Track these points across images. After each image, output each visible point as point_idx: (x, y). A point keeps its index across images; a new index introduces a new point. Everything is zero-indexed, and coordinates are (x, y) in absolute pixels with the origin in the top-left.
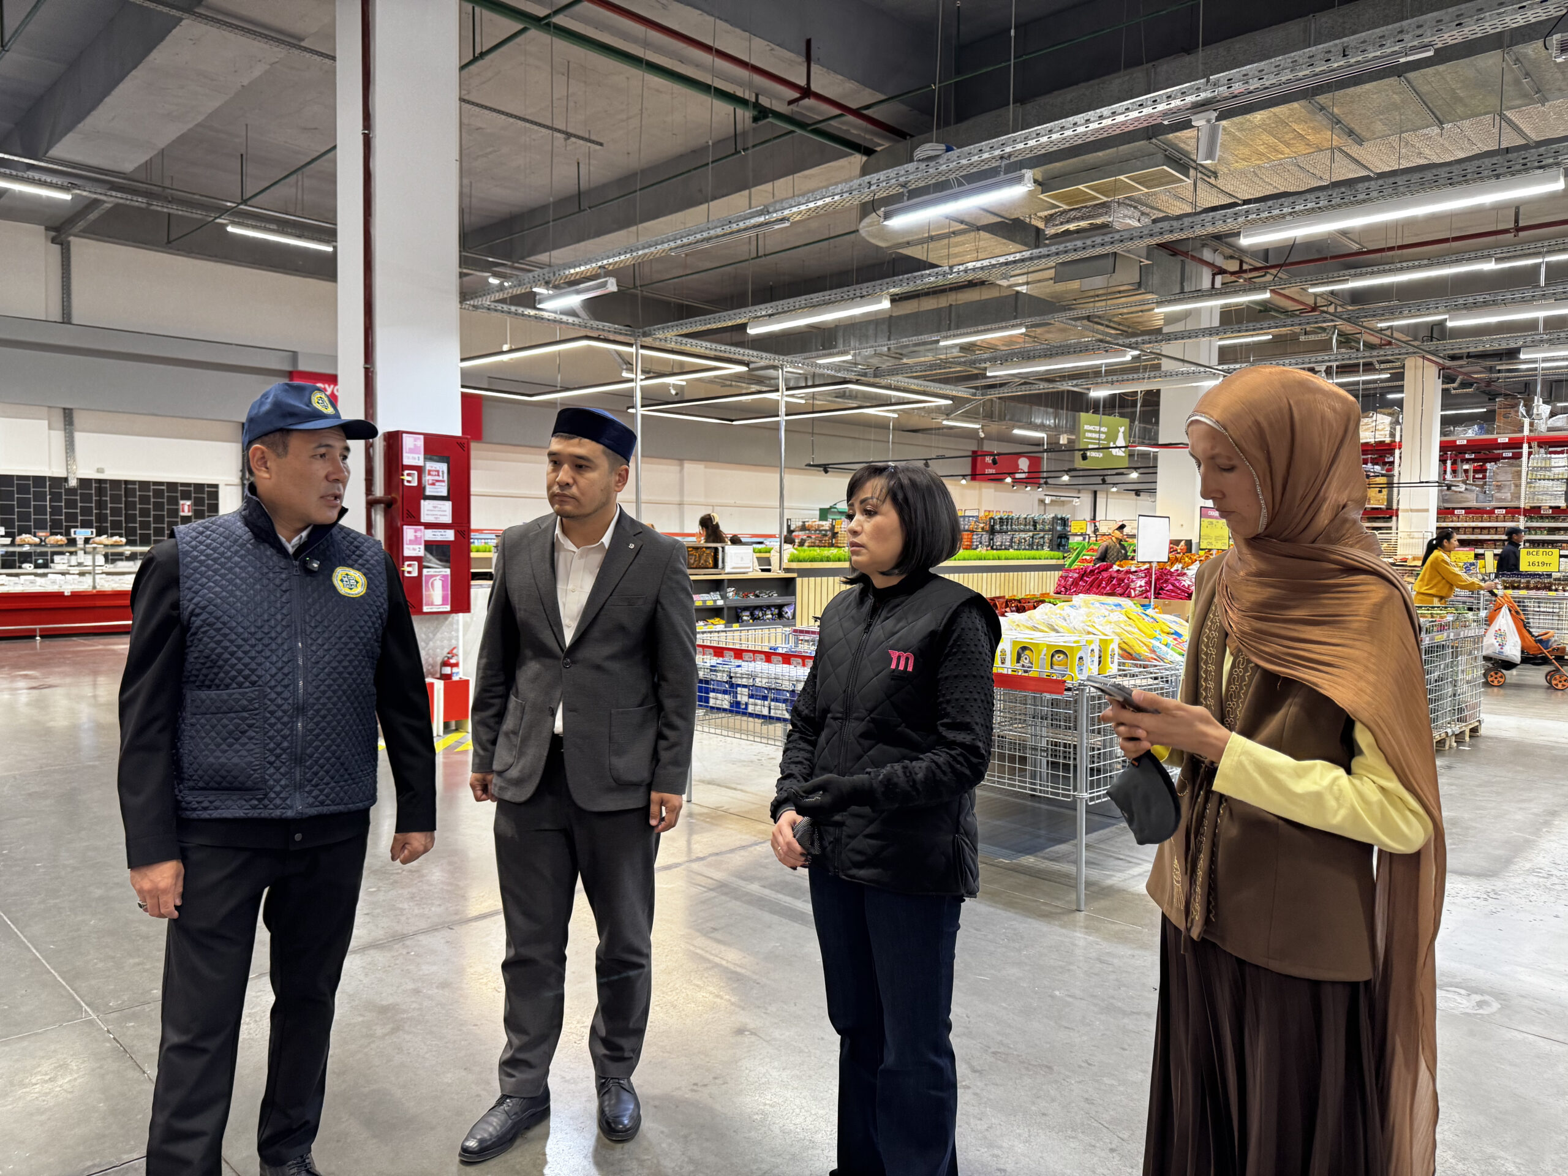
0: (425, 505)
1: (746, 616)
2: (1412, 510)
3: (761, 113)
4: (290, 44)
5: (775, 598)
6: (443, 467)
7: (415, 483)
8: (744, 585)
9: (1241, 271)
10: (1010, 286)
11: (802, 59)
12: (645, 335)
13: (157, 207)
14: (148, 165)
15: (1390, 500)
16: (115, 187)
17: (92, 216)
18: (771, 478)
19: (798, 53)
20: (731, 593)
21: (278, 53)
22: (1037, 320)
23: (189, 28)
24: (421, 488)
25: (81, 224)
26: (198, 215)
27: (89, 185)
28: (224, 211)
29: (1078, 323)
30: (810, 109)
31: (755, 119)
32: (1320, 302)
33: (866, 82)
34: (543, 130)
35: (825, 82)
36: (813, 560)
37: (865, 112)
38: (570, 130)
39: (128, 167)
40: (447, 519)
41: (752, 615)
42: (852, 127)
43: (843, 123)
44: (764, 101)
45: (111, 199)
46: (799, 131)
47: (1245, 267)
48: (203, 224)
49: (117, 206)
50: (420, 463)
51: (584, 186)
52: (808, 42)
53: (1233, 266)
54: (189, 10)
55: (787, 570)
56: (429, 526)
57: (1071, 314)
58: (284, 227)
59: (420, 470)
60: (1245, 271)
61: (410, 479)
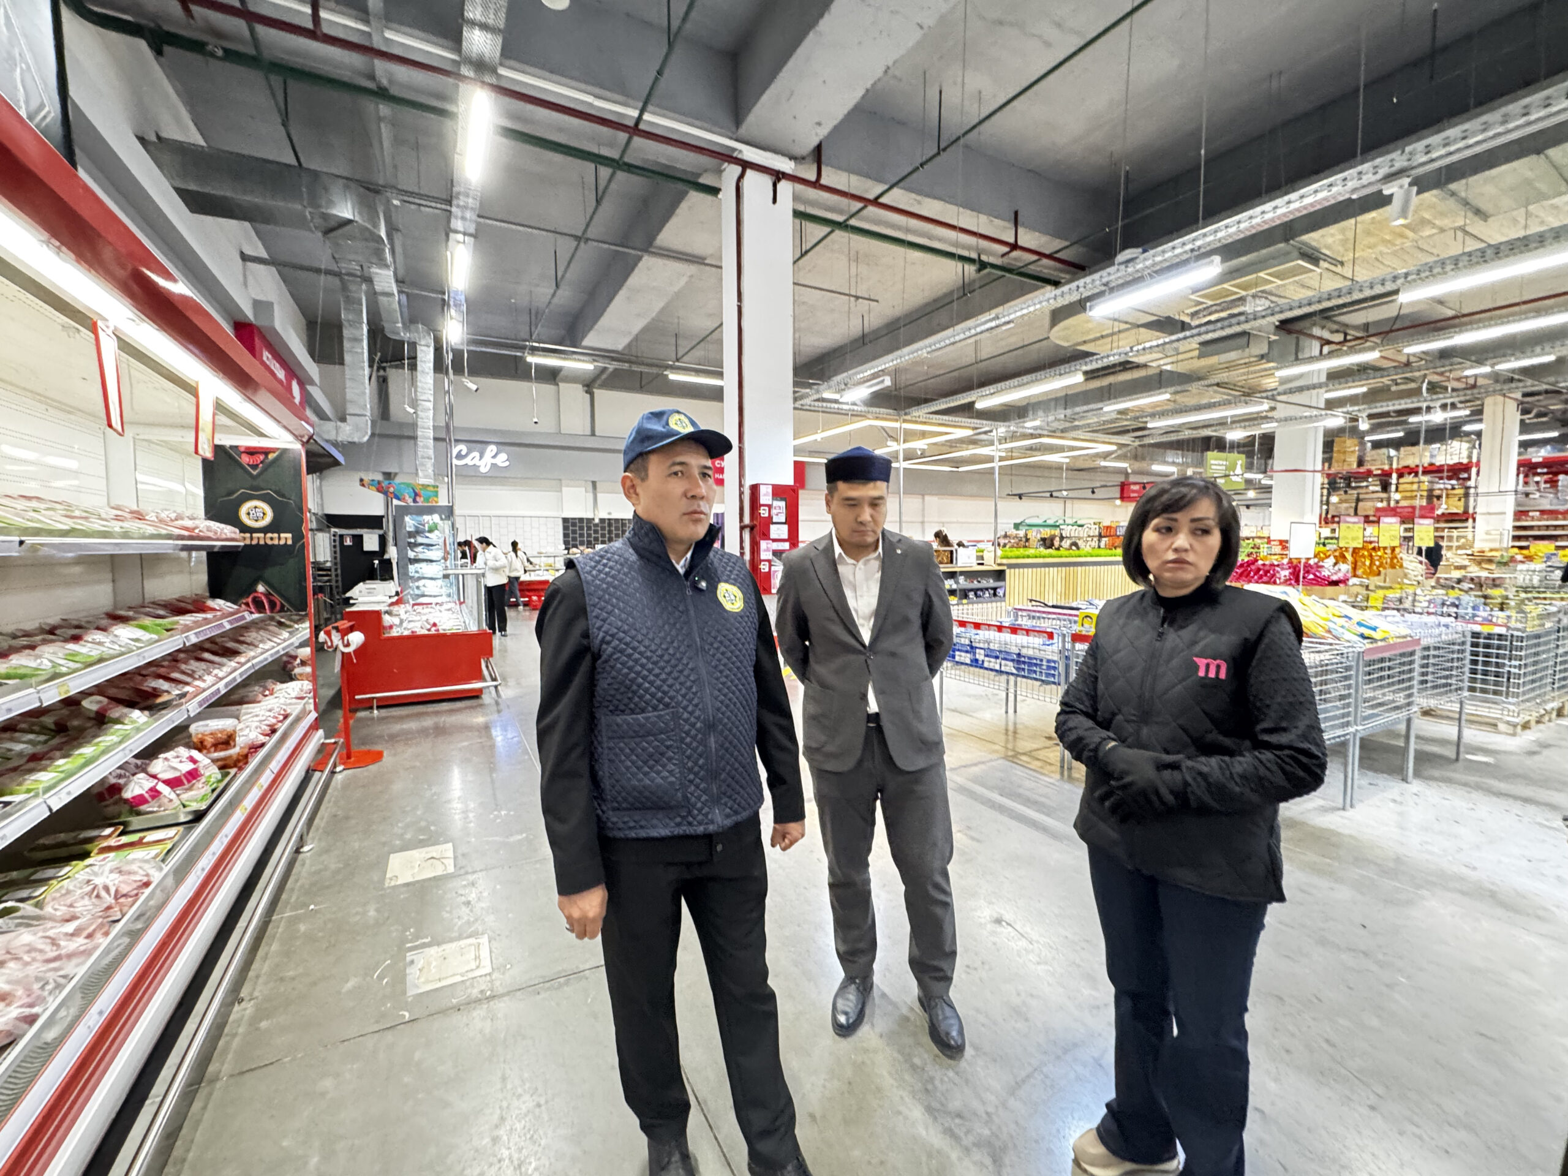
0: (773, 528)
1: (971, 595)
2: (1489, 514)
3: (983, 265)
4: (698, 263)
5: (991, 583)
6: (783, 504)
7: (767, 515)
8: (970, 575)
9: (1345, 340)
10: (1159, 366)
11: (1012, 226)
12: (906, 414)
13: (635, 368)
14: (629, 345)
15: (1466, 507)
16: (613, 359)
17: (604, 376)
18: (987, 505)
19: (1009, 221)
20: (961, 579)
21: (692, 269)
22: (1179, 388)
23: (647, 261)
24: (770, 517)
25: (599, 382)
26: (655, 370)
27: (600, 359)
28: (668, 367)
29: (1210, 389)
30: (1015, 259)
31: (979, 270)
32: (1412, 359)
33: (1057, 234)
34: (842, 297)
35: (1027, 239)
36: (1017, 557)
37: (1057, 255)
38: (859, 294)
39: (620, 347)
40: (785, 536)
41: (976, 594)
42: (1046, 267)
43: (1042, 266)
44: (984, 258)
45: (612, 366)
46: (1008, 275)
47: (1349, 337)
48: (658, 375)
49: (616, 370)
50: (770, 502)
51: (866, 330)
52: (1016, 213)
53: (1339, 337)
54: (646, 250)
55: (999, 565)
56: (774, 540)
57: (1206, 382)
58: (698, 372)
59: (770, 506)
60: (1350, 341)
61: (764, 512)
